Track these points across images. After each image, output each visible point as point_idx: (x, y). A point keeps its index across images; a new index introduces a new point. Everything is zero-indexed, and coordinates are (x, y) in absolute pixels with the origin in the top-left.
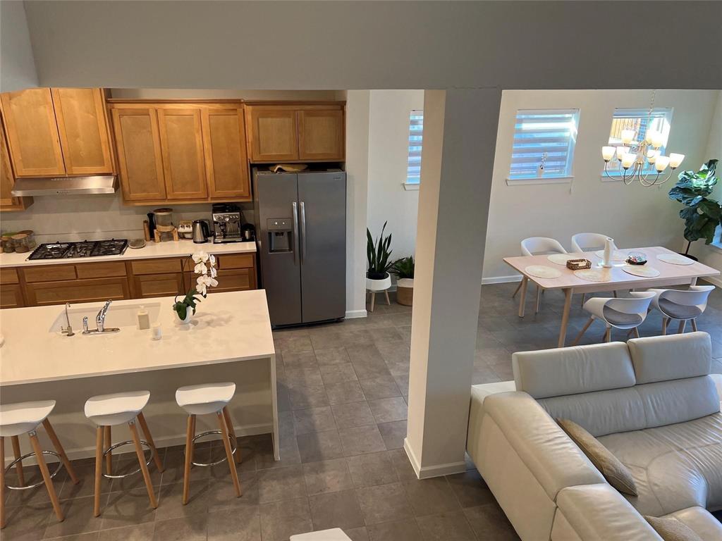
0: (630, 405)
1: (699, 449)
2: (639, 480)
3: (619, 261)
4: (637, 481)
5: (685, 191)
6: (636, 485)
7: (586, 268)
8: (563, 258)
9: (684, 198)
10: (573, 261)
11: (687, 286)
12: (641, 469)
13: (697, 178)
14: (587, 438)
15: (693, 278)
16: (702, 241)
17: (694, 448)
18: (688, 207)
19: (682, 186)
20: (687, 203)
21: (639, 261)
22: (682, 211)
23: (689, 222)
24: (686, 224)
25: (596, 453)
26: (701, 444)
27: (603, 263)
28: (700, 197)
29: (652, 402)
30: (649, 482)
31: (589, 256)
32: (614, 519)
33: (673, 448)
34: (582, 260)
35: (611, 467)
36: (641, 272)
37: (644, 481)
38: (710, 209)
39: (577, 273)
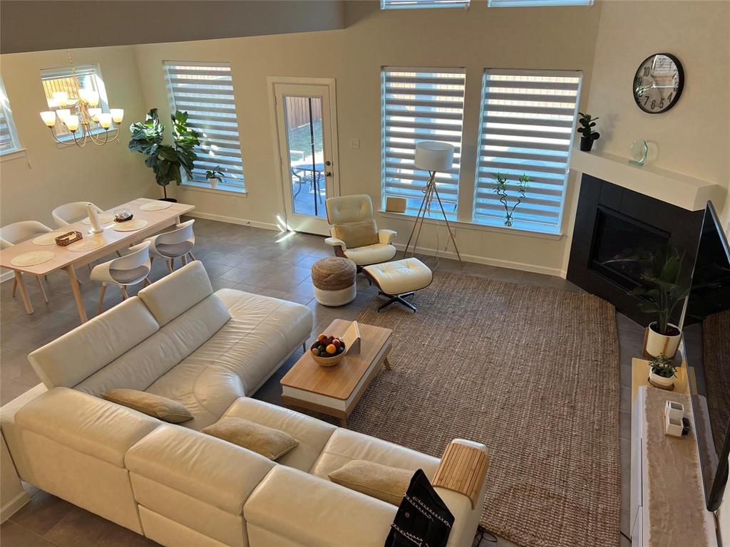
0: (162, 348)
1: (226, 354)
2: (189, 405)
3: (108, 223)
4: (189, 406)
5: (141, 142)
6: (189, 410)
7: (78, 240)
8: (51, 237)
9: (143, 149)
10: (61, 237)
11: (174, 227)
12: (189, 395)
13: (147, 128)
14: (135, 395)
15: (176, 218)
16: (173, 183)
17: (222, 355)
18: (149, 156)
19: (137, 138)
20: (148, 153)
21: (125, 217)
22: (146, 161)
23: (156, 169)
24: (155, 171)
25: (146, 404)
26: (226, 350)
27: (93, 230)
28: (155, 144)
29: (179, 337)
30: (199, 402)
31: (76, 227)
32: (178, 448)
33: (208, 365)
34: (71, 233)
35: (164, 408)
36: (131, 227)
37: (194, 403)
38: (168, 154)
39: (70, 247)
